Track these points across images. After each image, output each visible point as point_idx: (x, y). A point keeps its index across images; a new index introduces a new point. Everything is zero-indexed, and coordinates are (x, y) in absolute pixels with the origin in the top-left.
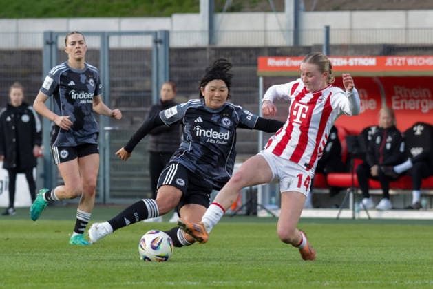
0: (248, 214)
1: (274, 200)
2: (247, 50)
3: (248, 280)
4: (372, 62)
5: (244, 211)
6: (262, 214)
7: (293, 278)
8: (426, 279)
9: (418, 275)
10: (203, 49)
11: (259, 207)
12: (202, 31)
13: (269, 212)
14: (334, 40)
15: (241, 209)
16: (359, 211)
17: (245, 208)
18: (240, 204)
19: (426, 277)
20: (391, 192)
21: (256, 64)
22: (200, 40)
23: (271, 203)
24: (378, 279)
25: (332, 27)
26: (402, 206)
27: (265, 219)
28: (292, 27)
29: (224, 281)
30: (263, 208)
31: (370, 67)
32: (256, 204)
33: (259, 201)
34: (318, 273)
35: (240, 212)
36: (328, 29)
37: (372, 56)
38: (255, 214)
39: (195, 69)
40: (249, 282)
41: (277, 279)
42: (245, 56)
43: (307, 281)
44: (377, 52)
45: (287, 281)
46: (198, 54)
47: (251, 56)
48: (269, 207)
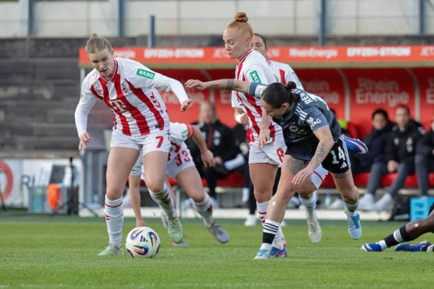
0: (69, 213)
1: (96, 198)
2: (69, 41)
3: (59, 282)
4: (199, 53)
5: (65, 210)
6: (84, 213)
7: (107, 281)
8: (247, 281)
9: (239, 277)
10: (23, 40)
11: (80, 206)
12: (22, 21)
13: (91, 211)
14: (159, 31)
15: (62, 208)
16: (185, 210)
17: (66, 208)
18: (60, 203)
19: (247, 279)
20: (219, 190)
21: (77, 55)
22: (20, 30)
23: (93, 202)
24: (196, 282)
25: (158, 17)
26: (231, 205)
27: (86, 219)
28: (116, 16)
29: (35, 284)
30: (85, 206)
31: (197, 59)
32: (77, 203)
33: (81, 199)
34: (134, 275)
35: (61, 212)
36: (153, 19)
37: (199, 47)
38: (77, 213)
39: (14, 60)
40: (61, 285)
41: (90, 282)
42: (66, 46)
43: (121, 284)
44: (205, 43)
45: (101, 284)
46: (17, 45)
47: (72, 47)
48: (91, 206)
